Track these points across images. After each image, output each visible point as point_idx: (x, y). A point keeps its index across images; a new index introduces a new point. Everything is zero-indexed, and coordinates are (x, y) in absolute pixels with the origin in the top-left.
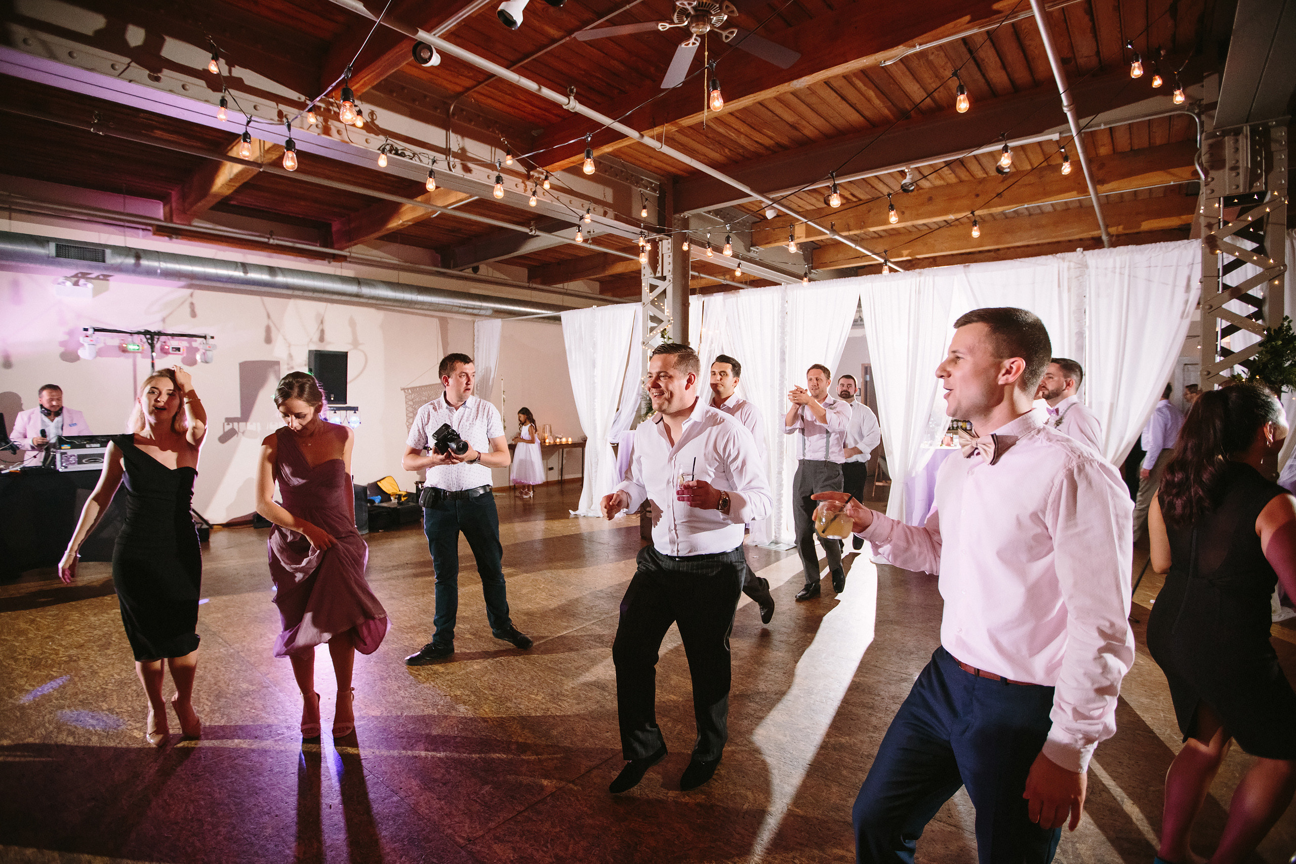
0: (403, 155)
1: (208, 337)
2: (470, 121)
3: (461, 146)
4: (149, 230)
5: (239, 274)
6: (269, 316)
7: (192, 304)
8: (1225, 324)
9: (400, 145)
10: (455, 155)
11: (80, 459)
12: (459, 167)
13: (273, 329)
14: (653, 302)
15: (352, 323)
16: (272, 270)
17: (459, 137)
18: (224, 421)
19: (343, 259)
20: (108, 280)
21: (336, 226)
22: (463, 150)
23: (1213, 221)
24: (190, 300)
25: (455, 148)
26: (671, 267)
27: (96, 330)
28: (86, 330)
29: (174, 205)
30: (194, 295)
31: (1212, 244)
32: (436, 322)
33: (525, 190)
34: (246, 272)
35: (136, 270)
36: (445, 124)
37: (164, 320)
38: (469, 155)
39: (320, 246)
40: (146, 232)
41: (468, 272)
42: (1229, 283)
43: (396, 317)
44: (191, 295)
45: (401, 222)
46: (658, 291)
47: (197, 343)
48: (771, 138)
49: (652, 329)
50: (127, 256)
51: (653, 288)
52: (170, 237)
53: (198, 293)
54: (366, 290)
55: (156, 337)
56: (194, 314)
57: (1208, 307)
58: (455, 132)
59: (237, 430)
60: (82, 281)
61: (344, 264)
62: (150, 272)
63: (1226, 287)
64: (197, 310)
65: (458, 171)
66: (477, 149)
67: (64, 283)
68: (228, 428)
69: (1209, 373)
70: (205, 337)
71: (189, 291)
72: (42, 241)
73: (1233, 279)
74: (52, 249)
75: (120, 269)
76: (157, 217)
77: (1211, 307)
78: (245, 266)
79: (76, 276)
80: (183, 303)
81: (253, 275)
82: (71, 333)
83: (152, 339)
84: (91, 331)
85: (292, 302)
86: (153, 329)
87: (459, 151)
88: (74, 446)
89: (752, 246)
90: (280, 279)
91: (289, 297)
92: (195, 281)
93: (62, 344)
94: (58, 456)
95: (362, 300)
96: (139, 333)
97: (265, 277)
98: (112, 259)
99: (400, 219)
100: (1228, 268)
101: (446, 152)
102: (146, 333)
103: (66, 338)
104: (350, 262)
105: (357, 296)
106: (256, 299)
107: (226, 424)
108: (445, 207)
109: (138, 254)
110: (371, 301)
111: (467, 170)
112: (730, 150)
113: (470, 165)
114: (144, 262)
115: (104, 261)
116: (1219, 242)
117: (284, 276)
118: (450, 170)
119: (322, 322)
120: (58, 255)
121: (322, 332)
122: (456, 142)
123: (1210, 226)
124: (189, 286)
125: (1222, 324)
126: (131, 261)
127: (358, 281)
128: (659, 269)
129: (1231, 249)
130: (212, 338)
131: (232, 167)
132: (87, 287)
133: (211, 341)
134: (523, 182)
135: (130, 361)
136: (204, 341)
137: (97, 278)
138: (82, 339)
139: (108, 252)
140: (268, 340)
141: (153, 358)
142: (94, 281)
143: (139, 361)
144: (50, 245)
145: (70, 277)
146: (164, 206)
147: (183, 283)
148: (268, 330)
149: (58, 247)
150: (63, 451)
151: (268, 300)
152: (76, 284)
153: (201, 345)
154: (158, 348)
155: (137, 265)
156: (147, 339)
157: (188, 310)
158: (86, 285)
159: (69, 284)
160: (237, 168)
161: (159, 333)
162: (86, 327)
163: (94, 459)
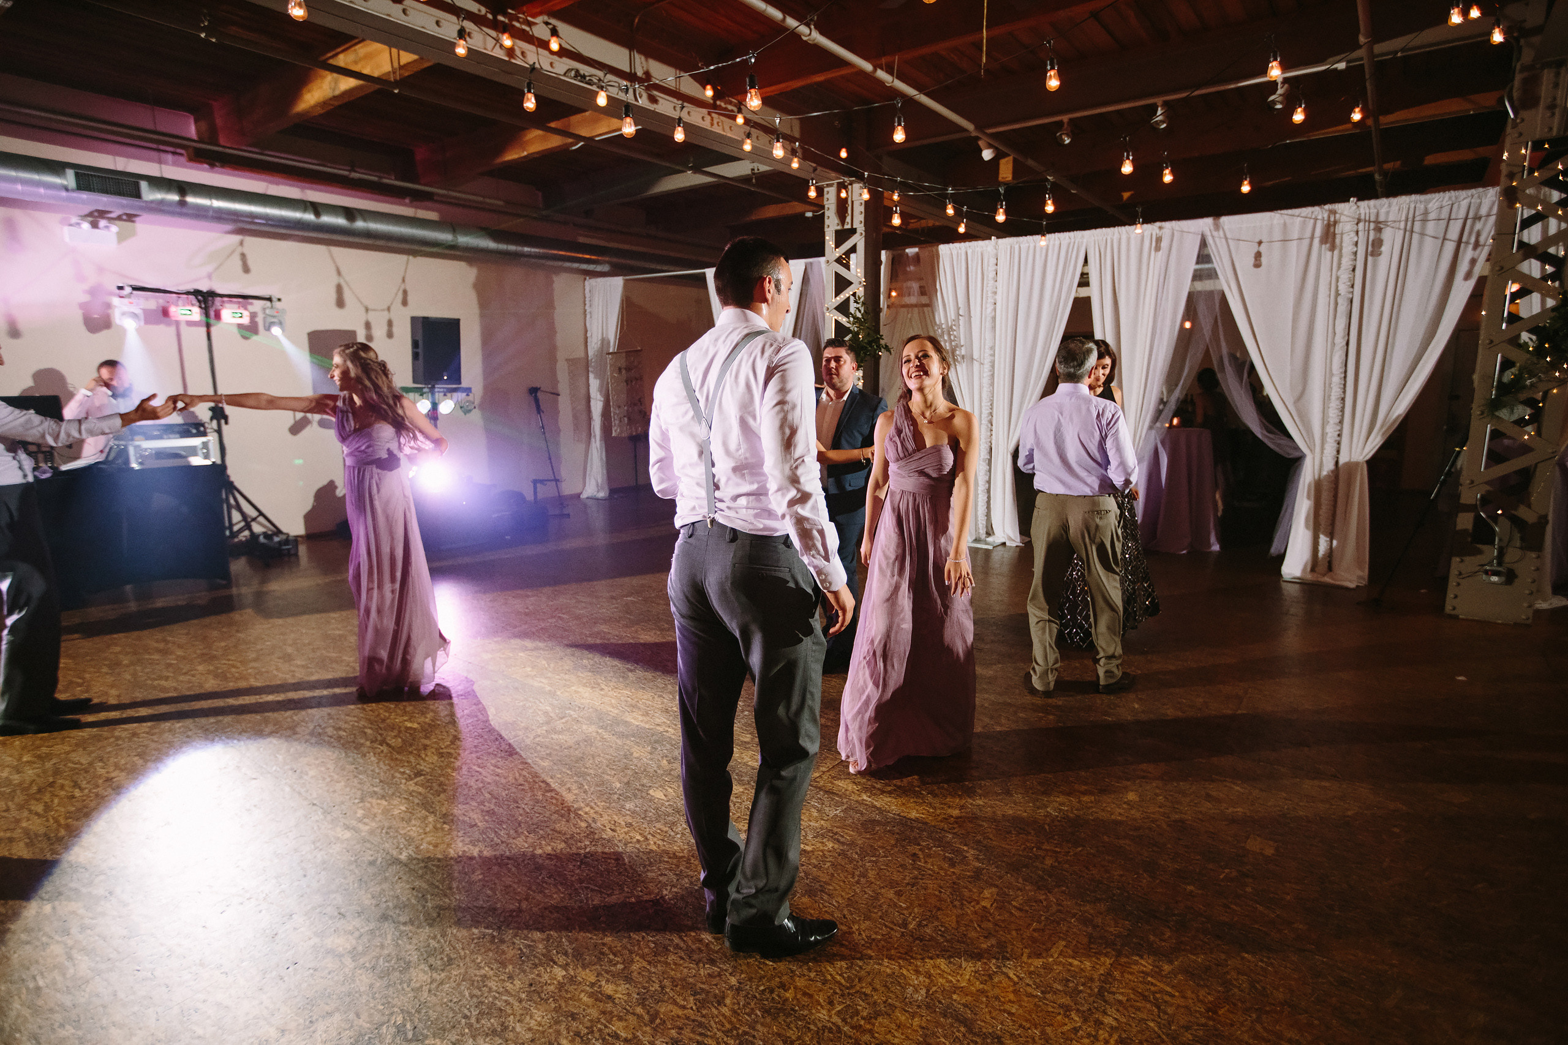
0: (591, 83)
1: (274, 299)
2: (655, 37)
3: (645, 69)
4: (181, 155)
5: (310, 217)
6: (339, 273)
7: (243, 256)
8: (1515, 287)
9: (585, 69)
10: (641, 81)
12: (645, 95)
13: (345, 288)
14: (839, 261)
16: (350, 213)
17: (643, 58)
19: (428, 196)
20: (133, 222)
21: (421, 154)
22: (647, 74)
23: (1516, 170)
24: (239, 250)
25: (640, 73)
26: (862, 218)
27: (135, 289)
28: (121, 288)
29: (219, 122)
30: (245, 244)
31: (1510, 196)
33: (712, 125)
34: (317, 214)
35: (181, 210)
36: (628, 42)
37: (209, 276)
38: (654, 80)
39: (396, 179)
40: (177, 157)
42: (1525, 239)
43: (494, 274)
44: (241, 243)
45: (525, 153)
46: (845, 247)
47: (257, 305)
50: (168, 190)
51: (839, 243)
52: (212, 165)
53: (250, 241)
54: (463, 240)
55: (210, 298)
56: (246, 269)
57: (1497, 268)
58: (639, 52)
60: (102, 223)
62: (201, 214)
63: (1522, 244)
64: (251, 263)
66: (662, 73)
67: (78, 224)
69: (1492, 342)
70: (270, 299)
71: (237, 238)
73: (1533, 235)
74: (68, 180)
75: (159, 208)
76: (188, 136)
77: (1502, 268)
78: (316, 208)
79: (91, 214)
80: (233, 252)
81: (327, 219)
82: (93, 292)
83: (205, 302)
84: (128, 290)
86: (204, 288)
87: (644, 77)
90: (360, 224)
91: (362, 246)
92: (245, 227)
93: (83, 306)
94: (132, 450)
95: (456, 252)
96: (188, 293)
97: (340, 221)
98: (150, 194)
99: (524, 150)
100: (1527, 223)
101: (631, 77)
102: (196, 293)
103: (85, 298)
104: (436, 201)
105: (452, 245)
106: (321, 249)
108: (590, 138)
109: (183, 188)
111: (653, 100)
113: (656, 93)
114: (190, 199)
115: (139, 196)
116: (1520, 195)
117: (365, 220)
118: (636, 100)
119: (404, 281)
120: (78, 187)
121: (405, 292)
122: (641, 64)
123: (1511, 176)
124: (238, 232)
126: (175, 197)
127: (452, 227)
128: (848, 219)
129: (1531, 203)
130: (279, 300)
131: (336, 82)
132: (110, 232)
133: (277, 304)
134: (709, 113)
135: (172, 330)
136: (268, 303)
137: (119, 218)
138: (116, 301)
139: (144, 185)
140: (340, 303)
141: (208, 326)
142: (117, 222)
143: (184, 329)
144: (70, 173)
145: (84, 217)
146: (196, 122)
147: (229, 227)
148: (339, 289)
149: (77, 175)
150: (137, 443)
151: (336, 250)
152: (95, 225)
153: (264, 309)
154: (212, 314)
155: (182, 203)
156: (199, 301)
157: (239, 263)
158: (107, 227)
159: (86, 226)
160: (348, 83)
161: (212, 294)
162: (121, 285)
163: (174, 453)
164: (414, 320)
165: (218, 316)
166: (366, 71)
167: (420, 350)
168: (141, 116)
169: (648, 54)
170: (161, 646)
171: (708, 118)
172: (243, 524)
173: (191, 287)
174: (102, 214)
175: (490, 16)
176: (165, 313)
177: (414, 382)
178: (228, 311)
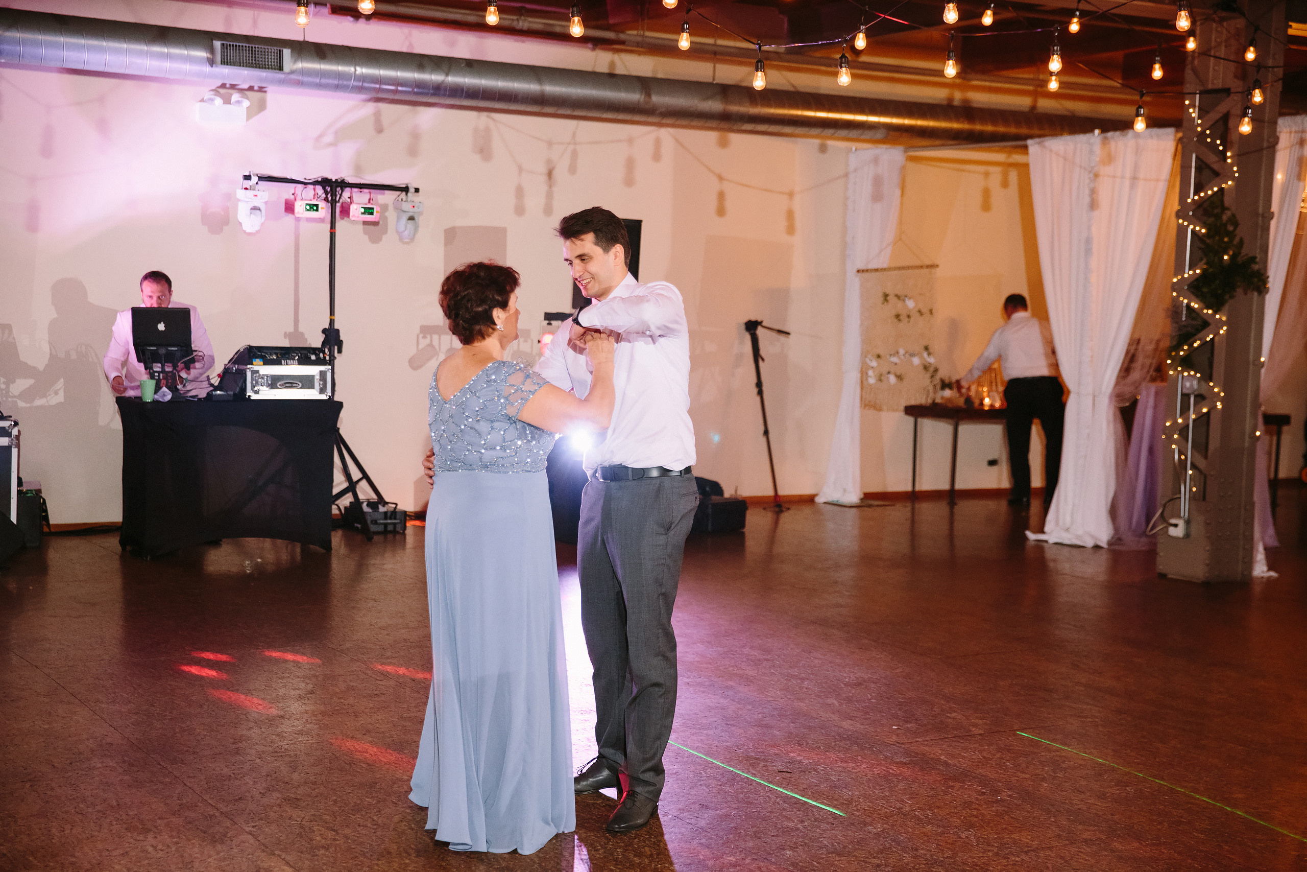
1: (412, 190)
11: (274, 382)
18: (418, 331)
20: (265, 93)
24: (376, 121)
27: (262, 178)
28: (247, 177)
30: (383, 114)
35: (319, 81)
40: (318, 8)
44: (379, 114)
46: (1215, 115)
50: (309, 57)
55: (339, 189)
59: (437, 347)
60: (235, 97)
67: (212, 100)
68: (424, 343)
70: (406, 189)
74: (217, 52)
75: (297, 80)
79: (224, 89)
83: (334, 194)
84: (255, 179)
86: (334, 177)
88: (267, 362)
93: (202, 197)
94: (249, 374)
96: (316, 183)
98: (291, 63)
102: (325, 182)
103: (206, 187)
107: (421, 336)
115: (281, 68)
120: (223, 60)
130: (417, 190)
132: (241, 105)
133: (414, 197)
135: (293, 228)
136: (403, 196)
137: (253, 92)
138: (240, 193)
139: (287, 52)
141: (333, 223)
142: (249, 93)
144: (218, 45)
145: (217, 91)
149: (224, 46)
150: (255, 368)
152: (227, 101)
153: (397, 203)
154: (338, 206)
156: (326, 193)
158: (238, 102)
159: (218, 101)
161: (341, 184)
162: (247, 174)
163: (290, 382)
165: (345, 211)
172: (345, 485)
173: (319, 175)
176: (289, 208)
178: (358, 201)
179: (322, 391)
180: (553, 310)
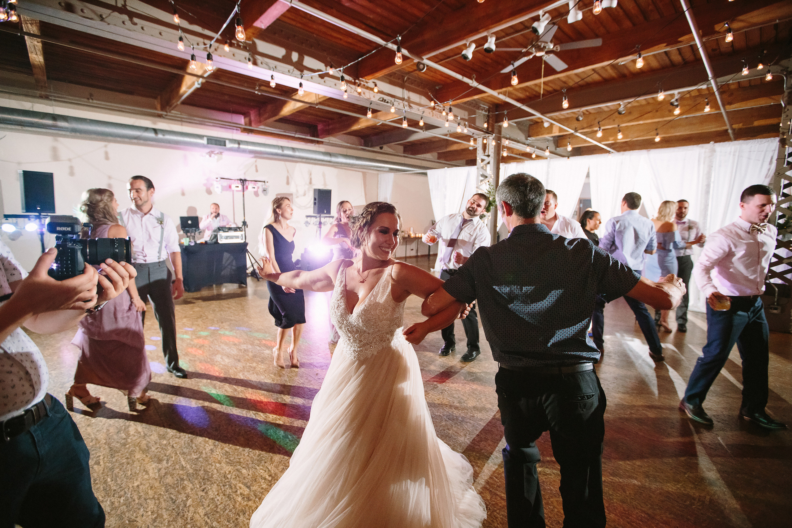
0: (387, 102)
1: (266, 182)
2: (412, 84)
3: (408, 96)
4: (237, 130)
5: (279, 151)
6: (288, 172)
7: (256, 166)
9: (386, 97)
10: (406, 101)
11: (227, 238)
12: (407, 106)
13: (290, 177)
14: (482, 168)
15: (324, 175)
16: (293, 149)
17: (407, 92)
19: (322, 143)
20: (222, 154)
21: (320, 127)
22: (409, 98)
23: (786, 131)
24: (255, 164)
25: (406, 98)
26: (493, 150)
27: (222, 178)
29: (252, 118)
31: (783, 142)
32: (361, 174)
33: (433, 115)
34: (283, 151)
35: (238, 150)
36: (402, 86)
37: (245, 174)
38: (411, 100)
39: (310, 136)
41: (377, 149)
43: (342, 172)
44: (256, 161)
45: (359, 127)
46: (485, 162)
47: (260, 184)
48: (551, 87)
49: (481, 181)
50: (235, 143)
51: (483, 160)
52: (248, 133)
53: (259, 161)
54: (334, 159)
55: (245, 182)
56: (257, 171)
58: (406, 89)
60: (213, 155)
61: (321, 145)
62: (244, 151)
64: (258, 169)
65: (407, 108)
66: (415, 97)
67: (206, 156)
71: (254, 159)
72: (201, 137)
74: (204, 141)
75: (231, 150)
76: (241, 124)
78: (282, 148)
79: (209, 152)
81: (285, 152)
82: (208, 180)
83: (243, 183)
84: (219, 179)
85: (298, 165)
86: (243, 179)
88: (224, 232)
89: (529, 136)
90: (297, 154)
91: (297, 162)
92: (258, 155)
93: (205, 185)
95: (331, 164)
96: (238, 180)
97: (290, 153)
98: (229, 145)
99: (359, 125)
101: (403, 99)
102: (241, 180)
104: (326, 145)
105: (329, 162)
106: (283, 163)
108: (385, 121)
109: (239, 142)
110: (335, 164)
111: (410, 106)
112: (529, 93)
113: (412, 105)
114: (242, 146)
115: (225, 146)
116: (787, 142)
117: (299, 152)
118: (404, 108)
119: (311, 174)
120: (208, 143)
121: (311, 179)
122: (406, 94)
123: (784, 134)
124: (255, 157)
125: (784, 182)
126: (236, 146)
127: (330, 154)
128: (487, 151)
130: (268, 182)
131: (295, 104)
132: (215, 157)
133: (267, 184)
134: (432, 111)
135: (232, 193)
136: (263, 183)
137: (218, 153)
138: (215, 183)
139: (227, 142)
140: (288, 183)
141: (243, 191)
142: (217, 155)
143: (235, 192)
144: (205, 139)
145: (207, 153)
146: (245, 118)
147: (252, 155)
148: (288, 178)
149: (208, 139)
151: (288, 164)
152: (210, 156)
153: (262, 186)
154: (245, 187)
155: (239, 148)
156: (241, 183)
157: (254, 169)
159: (208, 156)
160: (299, 105)
161: (245, 180)
162: (217, 177)
163: (232, 237)
164: (315, 190)
165: (247, 188)
166: (306, 100)
167: (317, 201)
168: (228, 117)
169: (409, 90)
170: (228, 306)
171: (431, 113)
173: (239, 178)
174: (212, 152)
175: (353, 81)
176: (230, 187)
177: (314, 213)
178: (250, 186)
179: (242, 239)
180: (308, 215)
